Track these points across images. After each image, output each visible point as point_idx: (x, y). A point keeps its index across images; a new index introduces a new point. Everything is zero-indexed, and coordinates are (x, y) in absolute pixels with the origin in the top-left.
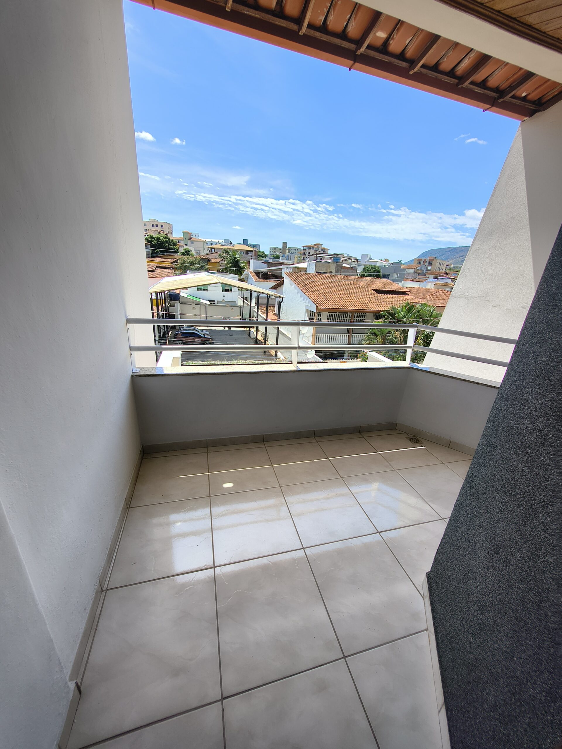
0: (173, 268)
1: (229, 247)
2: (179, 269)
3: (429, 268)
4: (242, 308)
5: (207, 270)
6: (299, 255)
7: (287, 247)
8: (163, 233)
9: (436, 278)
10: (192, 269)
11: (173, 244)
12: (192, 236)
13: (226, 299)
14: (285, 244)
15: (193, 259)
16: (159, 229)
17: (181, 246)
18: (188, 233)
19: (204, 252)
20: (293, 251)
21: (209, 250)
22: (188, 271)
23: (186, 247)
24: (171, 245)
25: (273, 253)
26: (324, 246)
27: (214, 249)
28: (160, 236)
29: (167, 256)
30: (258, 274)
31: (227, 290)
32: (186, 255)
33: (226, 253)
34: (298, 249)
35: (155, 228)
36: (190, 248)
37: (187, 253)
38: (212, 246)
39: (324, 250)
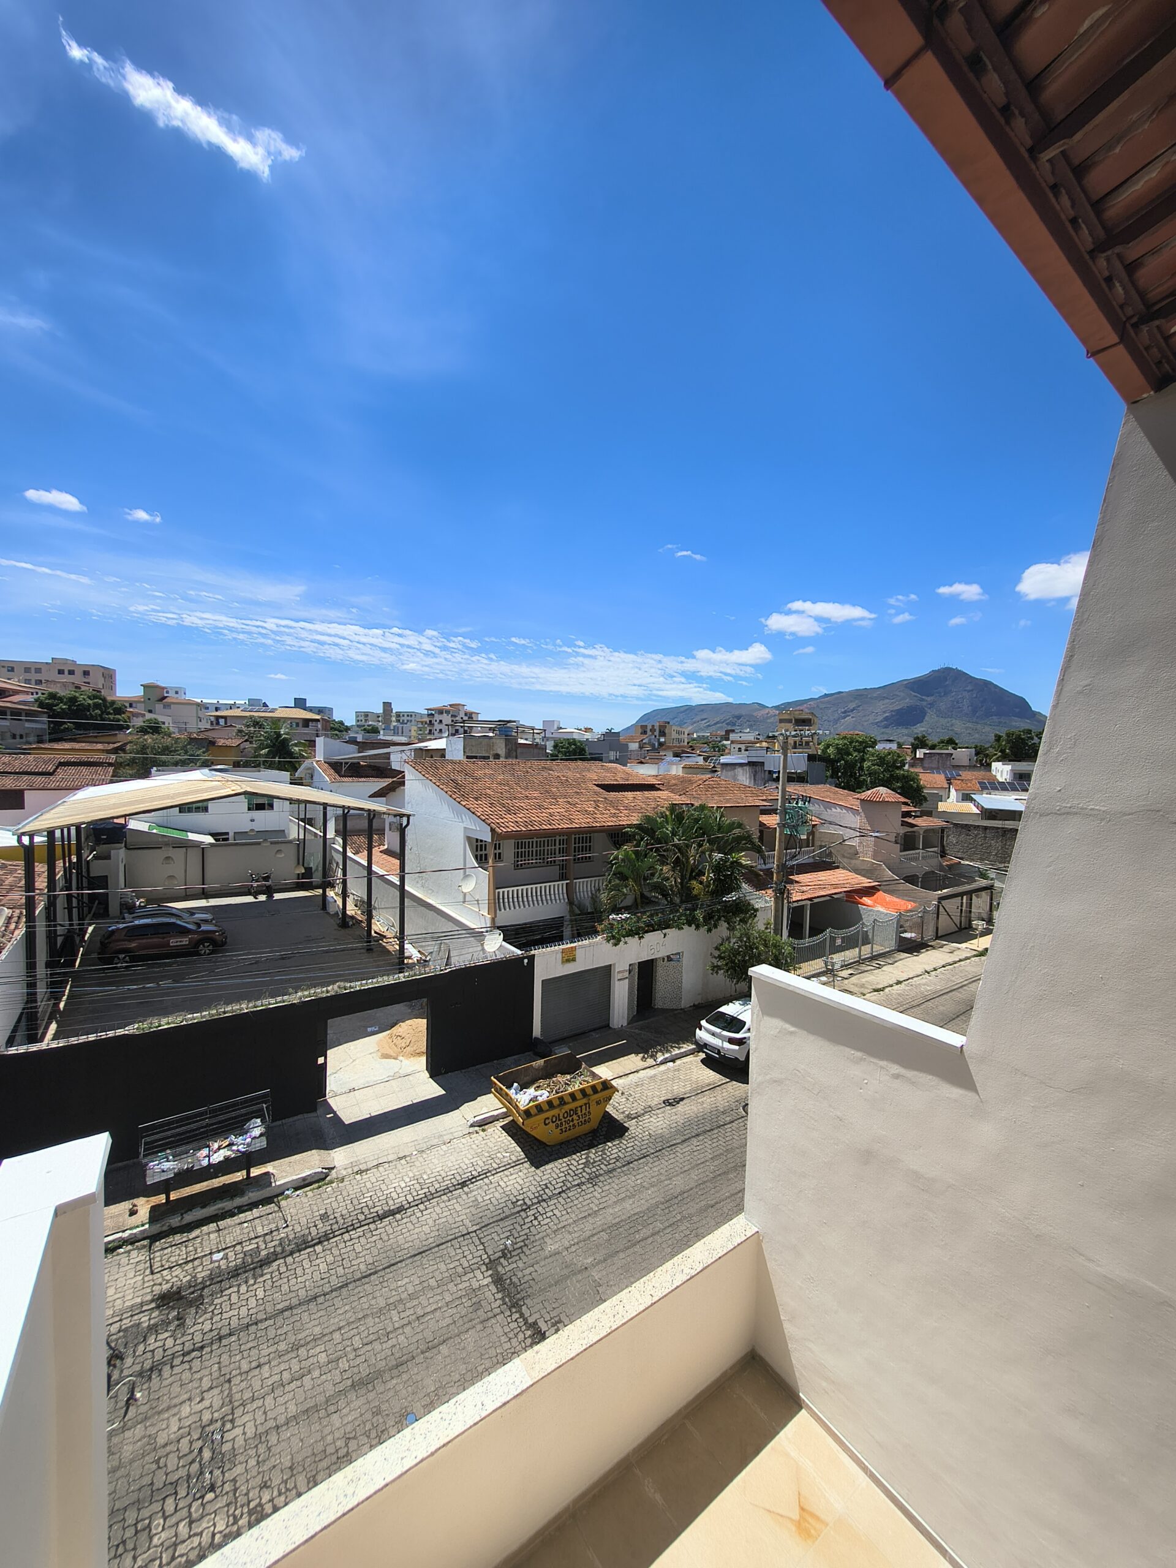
0: (110, 764)
1: (263, 714)
2: (128, 765)
3: (662, 740)
4: (302, 845)
5: (206, 764)
6: (420, 726)
7: (394, 711)
8: (87, 688)
9: (677, 756)
10: (165, 762)
11: (114, 710)
12: (167, 692)
13: (258, 826)
14: (387, 706)
15: (168, 741)
16: (78, 679)
17: (137, 715)
18: (157, 687)
19: (197, 726)
20: (406, 719)
21: (212, 722)
22: (155, 768)
23: (149, 716)
24: (109, 713)
25: (363, 723)
26: (469, 708)
27: (225, 718)
28: (77, 695)
29: (96, 737)
30: (336, 767)
31: (260, 807)
32: (149, 733)
33: (254, 726)
34: (416, 714)
35: (66, 678)
36: (161, 719)
37: (154, 728)
38: (218, 713)
39: (470, 716)
